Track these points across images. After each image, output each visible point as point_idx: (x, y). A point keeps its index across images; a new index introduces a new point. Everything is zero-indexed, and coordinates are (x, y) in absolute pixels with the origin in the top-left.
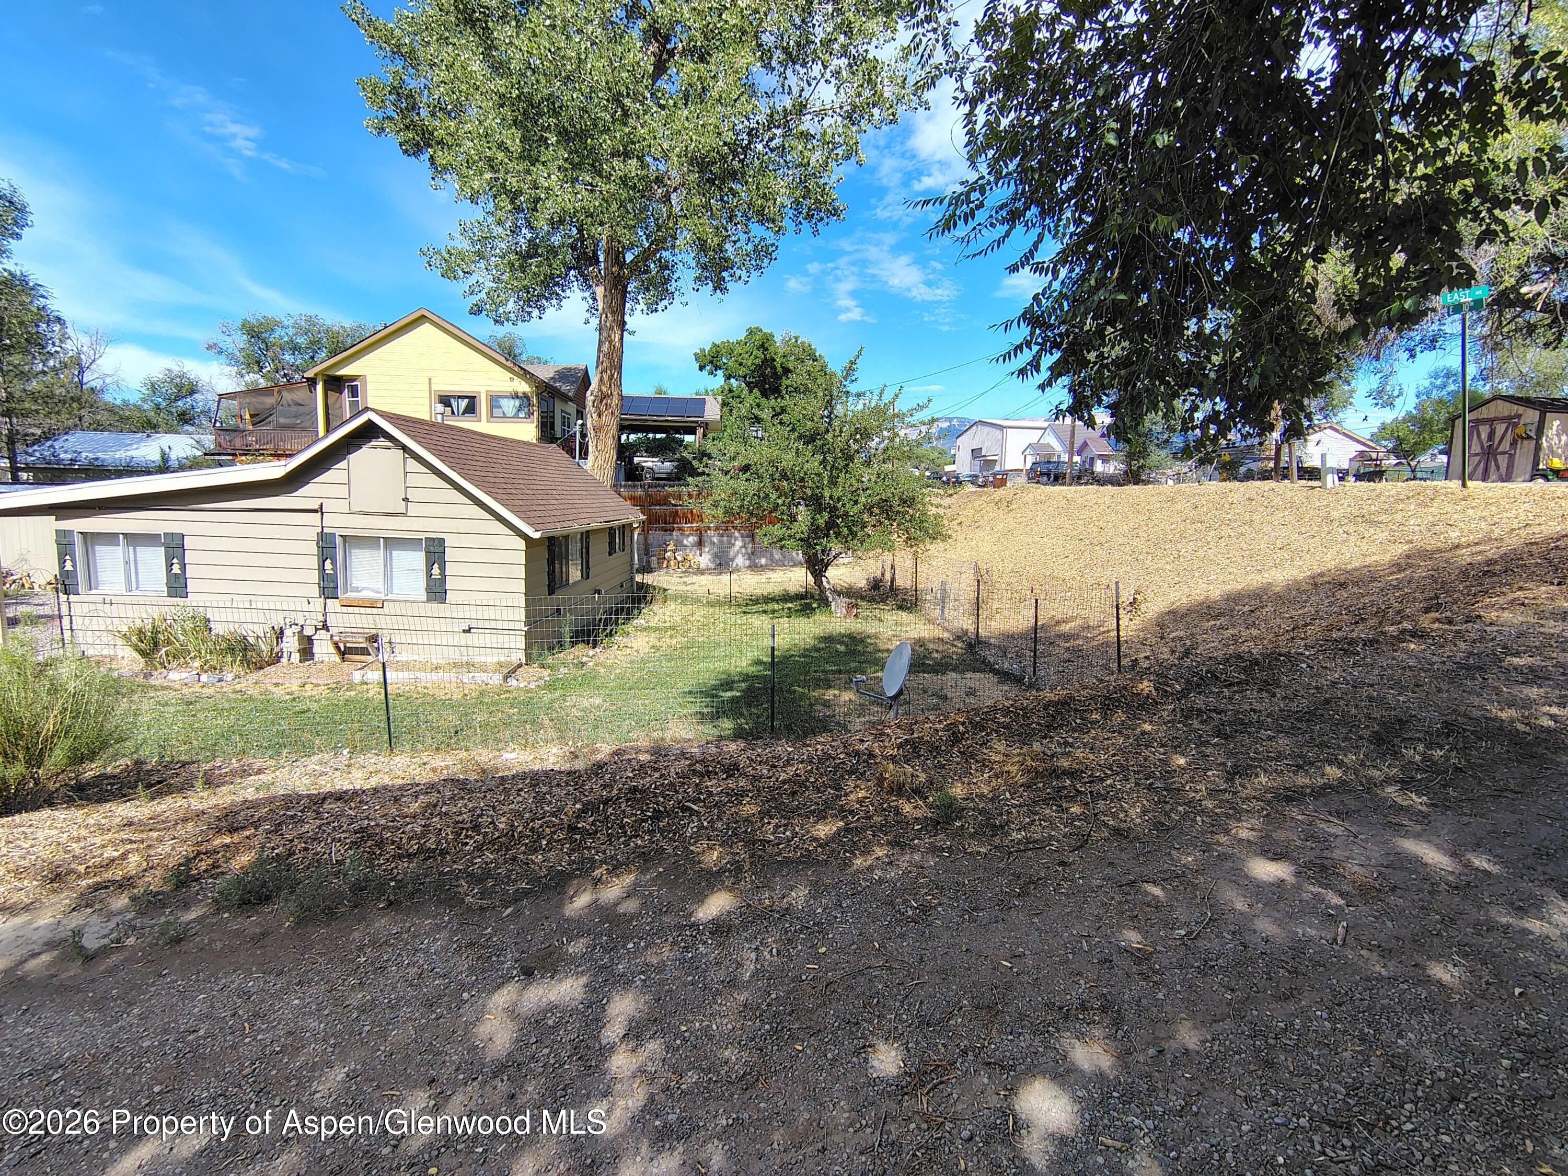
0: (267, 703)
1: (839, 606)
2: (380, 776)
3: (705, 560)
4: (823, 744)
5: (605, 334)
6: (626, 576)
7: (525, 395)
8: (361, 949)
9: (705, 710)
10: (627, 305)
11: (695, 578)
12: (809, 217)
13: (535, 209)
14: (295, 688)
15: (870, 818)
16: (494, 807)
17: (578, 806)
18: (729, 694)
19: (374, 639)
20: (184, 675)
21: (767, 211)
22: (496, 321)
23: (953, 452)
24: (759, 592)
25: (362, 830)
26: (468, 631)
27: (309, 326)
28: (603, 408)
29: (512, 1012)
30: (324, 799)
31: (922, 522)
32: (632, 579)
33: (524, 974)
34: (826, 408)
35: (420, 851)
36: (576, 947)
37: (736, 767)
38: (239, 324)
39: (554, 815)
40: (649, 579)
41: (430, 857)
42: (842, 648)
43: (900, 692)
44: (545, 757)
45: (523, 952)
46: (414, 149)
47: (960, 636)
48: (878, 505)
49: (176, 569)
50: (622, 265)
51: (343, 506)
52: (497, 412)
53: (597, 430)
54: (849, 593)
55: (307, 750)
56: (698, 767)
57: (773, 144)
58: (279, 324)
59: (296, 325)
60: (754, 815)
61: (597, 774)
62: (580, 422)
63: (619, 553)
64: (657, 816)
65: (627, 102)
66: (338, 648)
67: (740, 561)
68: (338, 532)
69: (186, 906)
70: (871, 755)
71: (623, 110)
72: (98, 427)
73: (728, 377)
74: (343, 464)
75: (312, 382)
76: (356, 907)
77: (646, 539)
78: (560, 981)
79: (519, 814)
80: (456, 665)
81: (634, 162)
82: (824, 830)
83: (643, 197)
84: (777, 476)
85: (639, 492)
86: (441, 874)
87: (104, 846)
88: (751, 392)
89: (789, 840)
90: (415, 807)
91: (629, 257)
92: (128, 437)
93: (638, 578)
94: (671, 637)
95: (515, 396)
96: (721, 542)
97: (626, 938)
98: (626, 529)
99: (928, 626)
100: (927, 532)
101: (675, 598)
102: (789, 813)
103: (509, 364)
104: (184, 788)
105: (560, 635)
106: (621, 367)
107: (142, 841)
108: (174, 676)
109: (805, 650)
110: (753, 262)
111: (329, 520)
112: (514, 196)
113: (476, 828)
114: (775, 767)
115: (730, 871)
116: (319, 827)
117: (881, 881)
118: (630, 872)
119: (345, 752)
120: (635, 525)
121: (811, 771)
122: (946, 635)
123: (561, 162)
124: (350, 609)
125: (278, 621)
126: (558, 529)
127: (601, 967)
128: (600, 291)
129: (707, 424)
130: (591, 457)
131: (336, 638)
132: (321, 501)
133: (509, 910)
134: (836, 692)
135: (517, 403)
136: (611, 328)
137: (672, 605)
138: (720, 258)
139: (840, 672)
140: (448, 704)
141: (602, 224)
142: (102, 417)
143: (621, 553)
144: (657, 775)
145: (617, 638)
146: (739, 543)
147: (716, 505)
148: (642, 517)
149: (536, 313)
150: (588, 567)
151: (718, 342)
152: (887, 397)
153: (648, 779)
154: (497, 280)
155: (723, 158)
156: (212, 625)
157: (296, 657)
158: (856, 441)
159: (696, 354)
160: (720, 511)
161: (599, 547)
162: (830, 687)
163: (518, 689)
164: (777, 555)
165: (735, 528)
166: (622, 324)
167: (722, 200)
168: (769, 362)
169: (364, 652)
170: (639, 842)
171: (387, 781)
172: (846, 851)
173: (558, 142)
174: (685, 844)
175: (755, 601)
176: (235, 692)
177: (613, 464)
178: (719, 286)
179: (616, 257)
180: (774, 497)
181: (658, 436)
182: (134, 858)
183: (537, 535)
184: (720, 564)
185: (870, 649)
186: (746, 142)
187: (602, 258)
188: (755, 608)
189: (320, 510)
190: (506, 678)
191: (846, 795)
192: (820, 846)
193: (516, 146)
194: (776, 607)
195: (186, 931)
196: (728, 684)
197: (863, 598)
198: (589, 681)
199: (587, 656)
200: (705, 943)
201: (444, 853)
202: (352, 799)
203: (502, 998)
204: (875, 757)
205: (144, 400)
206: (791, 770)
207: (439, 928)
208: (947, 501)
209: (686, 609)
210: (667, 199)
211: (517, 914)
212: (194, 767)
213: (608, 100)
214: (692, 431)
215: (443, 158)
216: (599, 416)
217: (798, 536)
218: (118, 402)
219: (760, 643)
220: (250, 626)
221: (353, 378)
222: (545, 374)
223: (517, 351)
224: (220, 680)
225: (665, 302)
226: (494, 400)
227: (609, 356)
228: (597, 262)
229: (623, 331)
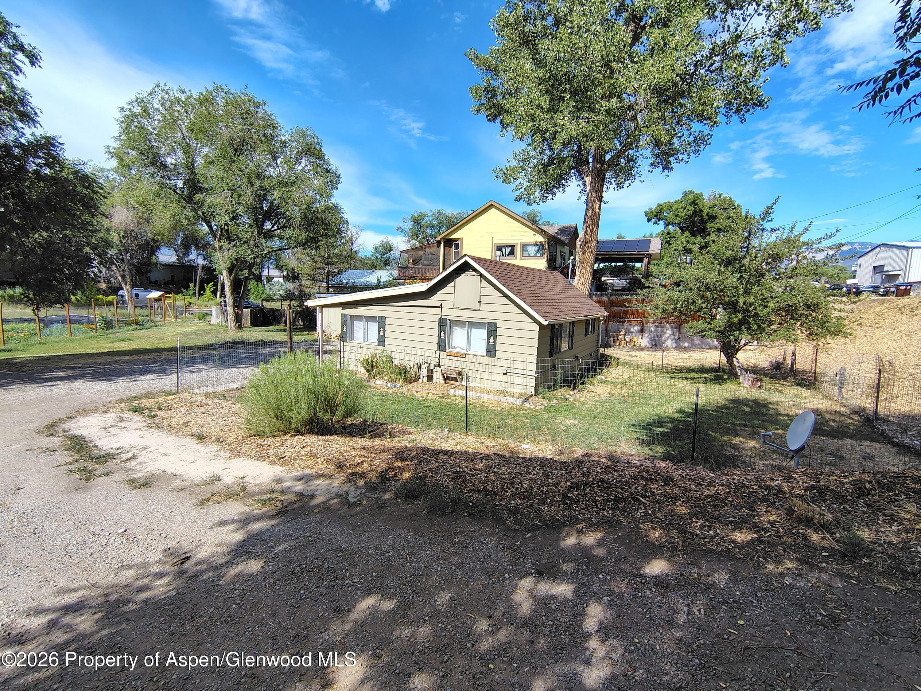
0: (412, 400)
1: (746, 380)
2: (461, 445)
3: (644, 341)
4: (739, 475)
5: (590, 205)
6: (594, 349)
7: (541, 244)
8: (456, 534)
9: (645, 438)
10: (605, 186)
11: (637, 353)
12: (738, 111)
13: (554, 138)
14: (425, 394)
15: (780, 537)
16: (521, 475)
17: (568, 483)
18: (660, 429)
19: (460, 373)
20: (382, 383)
21: (706, 112)
22: (529, 204)
23: (853, 269)
24: (682, 365)
25: (457, 473)
26: (505, 374)
27: (439, 216)
28: (586, 248)
29: (531, 593)
30: (439, 453)
31: (824, 322)
32: (597, 351)
33: (538, 574)
34: (745, 241)
35: (483, 490)
36: (567, 567)
37: (671, 479)
38: (410, 217)
39: (554, 485)
40: (608, 351)
41: (488, 495)
42: (747, 409)
43: (802, 448)
44: (545, 450)
45: (537, 561)
46: (492, 118)
47: (858, 411)
48: (784, 309)
49: (382, 333)
50: (603, 162)
51: (451, 305)
52: (526, 254)
53: (582, 261)
54: (754, 370)
55: (430, 426)
56: (645, 474)
57: (713, 68)
58: (426, 215)
59: (433, 215)
60: (685, 514)
61: (579, 467)
62: (572, 258)
63: (590, 335)
64: (617, 500)
65: (613, 64)
66: (444, 377)
67: (669, 343)
68: (448, 318)
69: (385, 492)
70: (781, 491)
71: (610, 70)
72: (356, 268)
73: (667, 225)
74: (452, 284)
75: (439, 243)
76: (454, 511)
77: (607, 327)
78: (558, 584)
79: (535, 481)
80: (499, 392)
81: (615, 99)
82: (740, 537)
83: (619, 119)
84: (703, 288)
85: (605, 299)
86: (494, 505)
87: (355, 457)
88: (683, 233)
89: (712, 538)
90: (481, 465)
91: (608, 157)
92: (366, 273)
93: (601, 351)
94: (621, 388)
95: (536, 244)
96: (657, 331)
97: (598, 571)
98: (596, 320)
99: (825, 401)
100: (828, 328)
101: (624, 364)
102: (712, 520)
103: (534, 227)
104: (381, 435)
105: (555, 381)
106: (598, 225)
107: (369, 458)
108: (378, 382)
109: (717, 407)
110: (693, 148)
111: (444, 312)
112: (543, 133)
113: (512, 484)
114: (701, 485)
115: (667, 547)
116: (438, 467)
117: (791, 586)
118: (600, 531)
119: (446, 430)
120: (601, 319)
121: (729, 493)
122: (843, 409)
123: (571, 109)
124: (451, 357)
125: (419, 360)
126: (557, 320)
127: (582, 584)
128: (588, 180)
129: (651, 255)
130: (577, 278)
131: (443, 372)
132: (441, 302)
133: (529, 535)
134: (742, 439)
135: (537, 248)
136: (594, 201)
137: (621, 369)
138: (669, 149)
139: (746, 426)
140: (494, 412)
141: (593, 140)
142: (358, 263)
143: (592, 335)
144: (616, 474)
145: (587, 386)
146: (669, 332)
147: (656, 307)
148: (607, 314)
149: (550, 196)
150: (572, 342)
151: (661, 203)
152: (796, 232)
153: (611, 475)
154: (530, 181)
155: (675, 85)
156: (393, 360)
157: (425, 379)
158: (768, 263)
159: (645, 212)
160: (660, 310)
161: (579, 331)
162: (737, 435)
163: (530, 409)
164: (697, 341)
165: (667, 322)
166: (600, 198)
167: (673, 112)
168: (698, 213)
169: (455, 380)
170: (606, 514)
171: (465, 448)
172: (759, 557)
173: (570, 97)
174: (636, 523)
175: (680, 370)
176: (400, 393)
177: (590, 282)
178: (667, 167)
179: (599, 157)
180: (700, 302)
181: (618, 264)
182: (366, 464)
183: (546, 323)
184: (655, 345)
185: (771, 412)
186: (692, 71)
187: (591, 160)
188: (680, 375)
189: (440, 307)
190: (524, 401)
191: (759, 515)
192: (738, 547)
193: (545, 105)
194: (696, 375)
195: (385, 503)
196: (660, 423)
197: (765, 375)
198: (570, 410)
199: (569, 394)
200: (650, 590)
201: (496, 494)
202: (451, 455)
203: (527, 583)
204: (784, 493)
205: (372, 255)
206: (713, 490)
207: (493, 534)
208: (849, 307)
209: (630, 372)
210: (635, 118)
211: (533, 538)
212: (385, 426)
213: (602, 67)
214: (640, 260)
215: (507, 119)
216: (584, 253)
217: (716, 329)
218: (363, 257)
219: (683, 399)
220: (408, 362)
221: (457, 240)
222: (552, 231)
223: (537, 219)
224: (395, 387)
225: (629, 182)
226: (524, 247)
227: (592, 218)
228: (588, 163)
229: (601, 201)
